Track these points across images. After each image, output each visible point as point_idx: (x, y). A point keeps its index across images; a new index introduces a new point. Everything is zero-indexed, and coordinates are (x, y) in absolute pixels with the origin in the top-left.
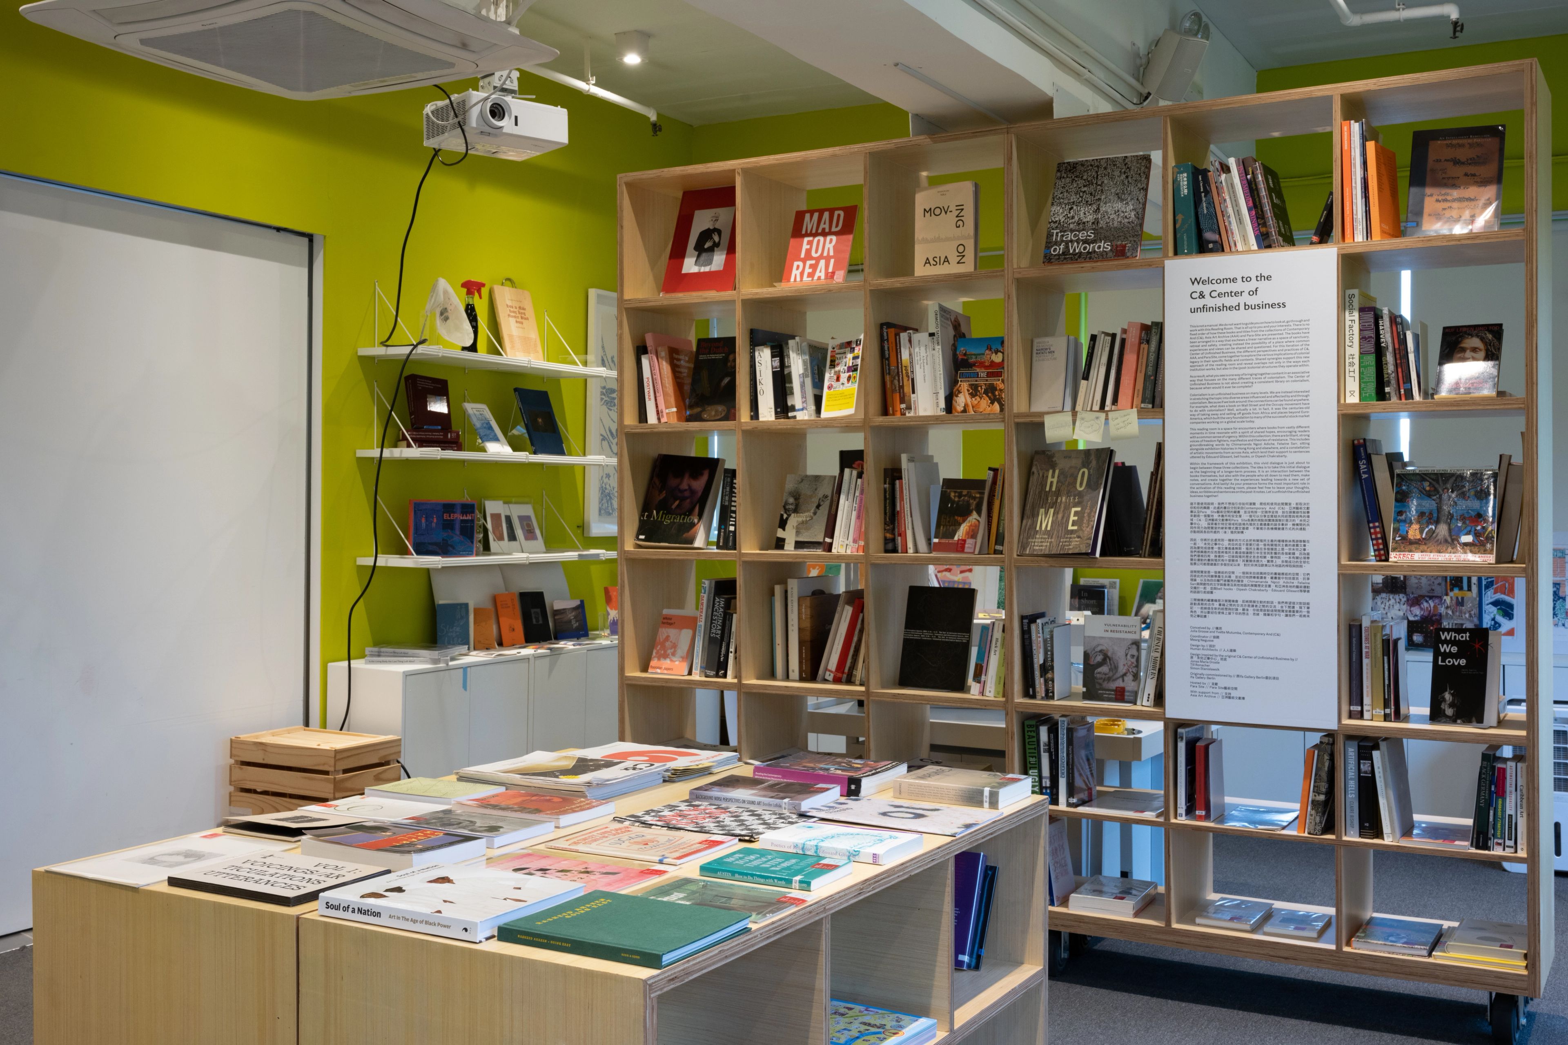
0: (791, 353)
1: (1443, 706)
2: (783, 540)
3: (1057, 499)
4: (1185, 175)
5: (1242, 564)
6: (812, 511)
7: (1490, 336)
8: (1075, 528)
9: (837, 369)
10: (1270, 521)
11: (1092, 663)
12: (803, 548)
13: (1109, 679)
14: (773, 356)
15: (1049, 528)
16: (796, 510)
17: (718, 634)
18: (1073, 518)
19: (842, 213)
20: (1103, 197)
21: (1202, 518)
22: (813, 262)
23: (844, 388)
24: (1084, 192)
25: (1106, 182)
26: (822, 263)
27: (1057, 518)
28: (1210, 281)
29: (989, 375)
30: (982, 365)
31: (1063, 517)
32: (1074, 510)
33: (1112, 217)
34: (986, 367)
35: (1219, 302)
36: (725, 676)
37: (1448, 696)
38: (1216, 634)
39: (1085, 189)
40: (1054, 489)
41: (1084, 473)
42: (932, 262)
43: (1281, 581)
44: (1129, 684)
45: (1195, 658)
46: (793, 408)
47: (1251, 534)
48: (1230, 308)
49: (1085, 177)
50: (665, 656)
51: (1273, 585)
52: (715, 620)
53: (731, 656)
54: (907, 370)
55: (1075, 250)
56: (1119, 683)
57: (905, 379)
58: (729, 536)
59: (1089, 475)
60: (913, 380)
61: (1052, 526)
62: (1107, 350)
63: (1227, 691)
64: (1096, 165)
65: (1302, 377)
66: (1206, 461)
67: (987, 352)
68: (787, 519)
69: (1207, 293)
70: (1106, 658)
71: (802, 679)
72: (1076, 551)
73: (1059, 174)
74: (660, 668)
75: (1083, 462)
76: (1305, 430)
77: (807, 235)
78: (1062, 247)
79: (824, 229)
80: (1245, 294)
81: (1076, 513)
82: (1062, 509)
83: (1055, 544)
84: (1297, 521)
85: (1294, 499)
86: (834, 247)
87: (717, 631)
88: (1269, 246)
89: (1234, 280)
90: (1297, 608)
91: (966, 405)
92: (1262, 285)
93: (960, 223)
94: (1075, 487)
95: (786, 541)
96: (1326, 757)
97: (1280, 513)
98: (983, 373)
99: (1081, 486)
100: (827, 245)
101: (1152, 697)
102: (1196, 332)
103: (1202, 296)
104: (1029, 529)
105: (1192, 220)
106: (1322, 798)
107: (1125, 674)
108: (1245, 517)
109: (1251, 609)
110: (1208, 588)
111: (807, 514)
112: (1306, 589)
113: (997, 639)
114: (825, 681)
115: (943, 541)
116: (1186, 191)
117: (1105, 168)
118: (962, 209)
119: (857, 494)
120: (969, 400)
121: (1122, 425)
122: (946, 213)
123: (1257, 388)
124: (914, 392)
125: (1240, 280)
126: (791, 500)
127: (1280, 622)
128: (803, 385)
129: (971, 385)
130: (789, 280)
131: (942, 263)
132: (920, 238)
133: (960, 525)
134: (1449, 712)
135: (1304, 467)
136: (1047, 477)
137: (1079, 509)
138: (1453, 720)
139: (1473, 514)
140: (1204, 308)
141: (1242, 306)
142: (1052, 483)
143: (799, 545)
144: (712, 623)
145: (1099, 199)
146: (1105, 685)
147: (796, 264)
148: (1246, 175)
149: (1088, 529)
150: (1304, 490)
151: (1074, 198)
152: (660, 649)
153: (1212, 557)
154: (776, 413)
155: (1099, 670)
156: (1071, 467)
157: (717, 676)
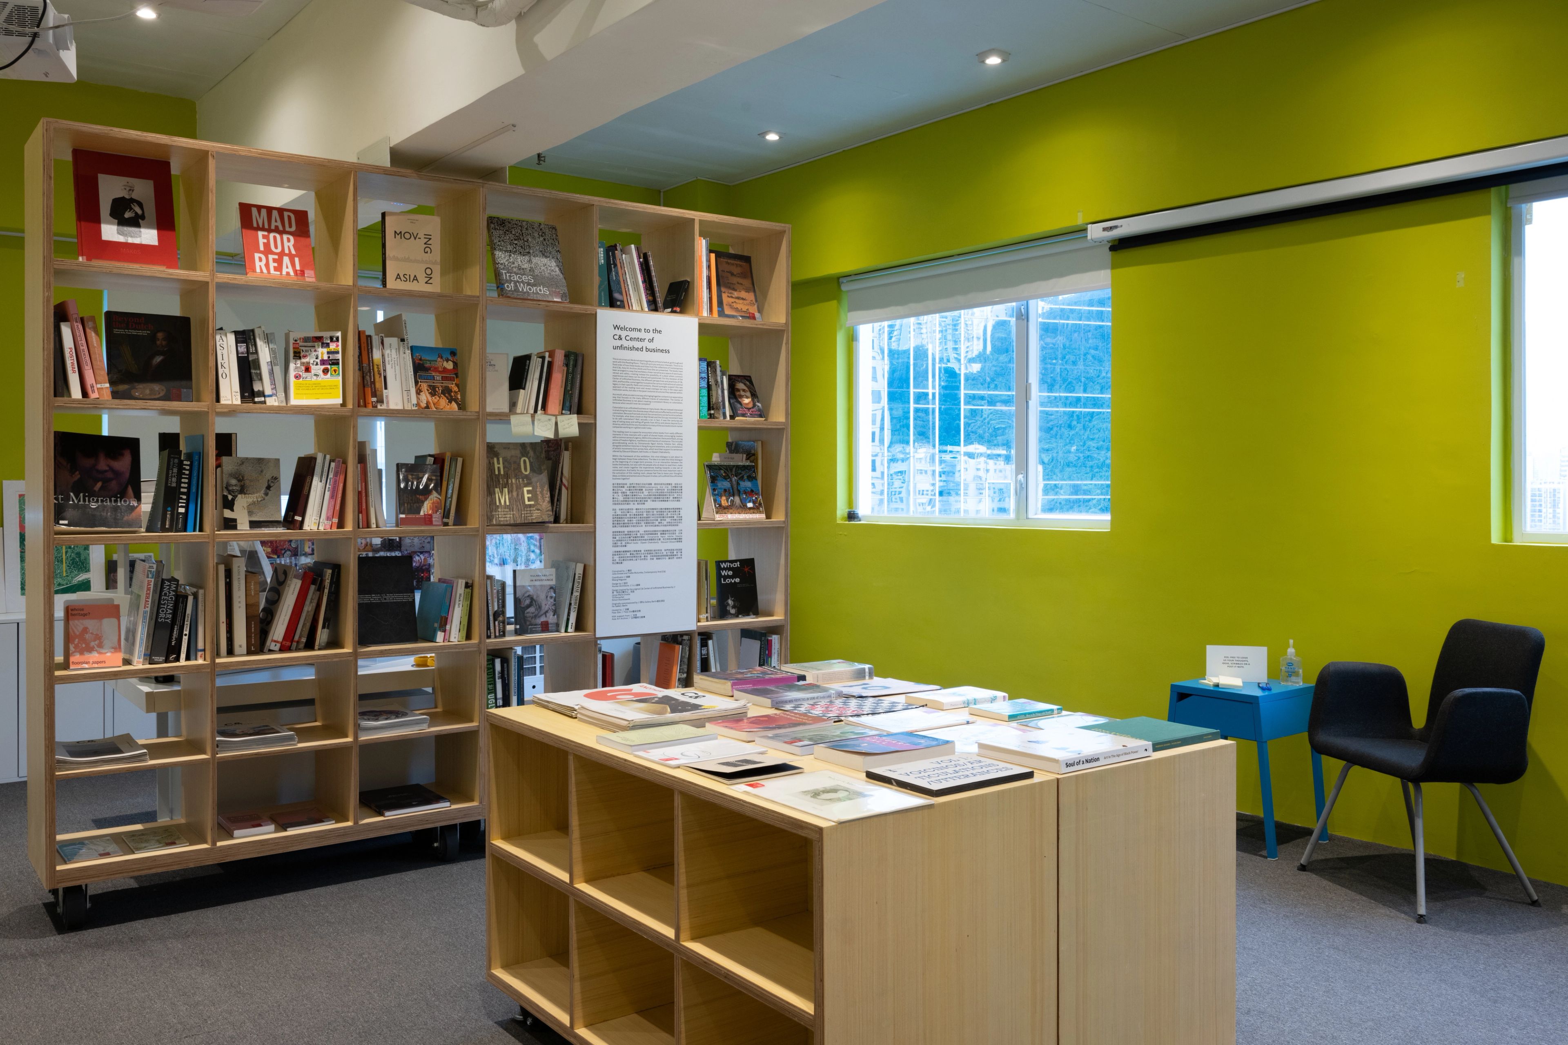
0: (258, 340)
1: (728, 608)
2: (235, 520)
3: (507, 481)
4: (602, 249)
5: (644, 525)
6: (263, 492)
7: (748, 383)
8: (532, 503)
9: (304, 360)
10: (660, 496)
11: (523, 606)
12: (260, 527)
13: (536, 617)
14: (237, 342)
15: (508, 504)
16: (242, 491)
17: (168, 618)
18: (526, 496)
19: (293, 216)
20: (531, 251)
21: (620, 494)
22: (276, 257)
23: (319, 379)
24: (516, 244)
25: (530, 240)
26: (286, 260)
27: (512, 495)
28: (625, 329)
29: (443, 378)
30: (436, 370)
31: (518, 495)
32: (525, 489)
33: (543, 268)
34: (440, 372)
35: (631, 344)
36: (177, 659)
37: (730, 602)
38: (628, 575)
39: (516, 242)
40: (502, 472)
41: (525, 461)
42: (403, 278)
43: (666, 535)
44: (551, 619)
45: (615, 593)
46: (262, 394)
47: (650, 504)
48: (637, 349)
49: (513, 233)
50: (90, 650)
51: (662, 539)
52: (164, 604)
53: (185, 639)
54: (378, 368)
55: (523, 289)
56: (543, 619)
57: (377, 376)
58: (178, 519)
59: (531, 463)
60: (385, 378)
61: (510, 502)
62: (539, 368)
63: (635, 613)
64: (519, 224)
65: (679, 401)
66: (622, 454)
67: (439, 359)
68: (233, 500)
69: (623, 337)
70: (533, 601)
71: (249, 653)
72: (540, 520)
73: (492, 226)
74: (87, 663)
75: (521, 453)
76: (680, 435)
77: (258, 229)
78: (512, 285)
79: (277, 227)
80: (646, 341)
81: (528, 492)
82: (515, 488)
83: (517, 516)
84: (676, 496)
85: (674, 480)
86: (294, 246)
87: (166, 615)
88: (656, 310)
89: (640, 330)
90: (675, 553)
91: (428, 403)
92: (656, 336)
93: (427, 249)
94: (521, 471)
95: (238, 521)
96: (687, 649)
97: (666, 491)
98: (438, 377)
99: (526, 469)
100: (286, 244)
101: (574, 625)
102: (616, 362)
103: (620, 338)
104: (490, 505)
105: (606, 283)
106: (685, 675)
107: (547, 612)
108: (646, 493)
109: (649, 555)
110: (624, 544)
111: (257, 495)
112: (679, 540)
113: (460, 595)
114: (271, 651)
115: (410, 516)
116: (603, 261)
117: (527, 229)
118: (430, 239)
119: (331, 475)
120: (430, 398)
121: (567, 426)
122: (415, 238)
123: (653, 405)
124: (386, 388)
125: (643, 330)
126: (234, 482)
127: (665, 563)
128: (271, 373)
129: (429, 386)
130: (254, 270)
131: (411, 280)
132: (391, 255)
133: (423, 502)
134: (733, 611)
135: (679, 460)
136: (493, 463)
137: (530, 488)
138: (736, 616)
139: (749, 490)
140: (621, 347)
141: (644, 349)
142: (499, 468)
143: (254, 524)
144: (159, 608)
145: (529, 253)
146: (533, 621)
147: (257, 255)
148: (640, 258)
149: (545, 504)
150: (679, 475)
151: (509, 248)
152: (79, 642)
153: (626, 521)
154: (242, 397)
155: (528, 610)
156: (512, 456)
157: (167, 661)
